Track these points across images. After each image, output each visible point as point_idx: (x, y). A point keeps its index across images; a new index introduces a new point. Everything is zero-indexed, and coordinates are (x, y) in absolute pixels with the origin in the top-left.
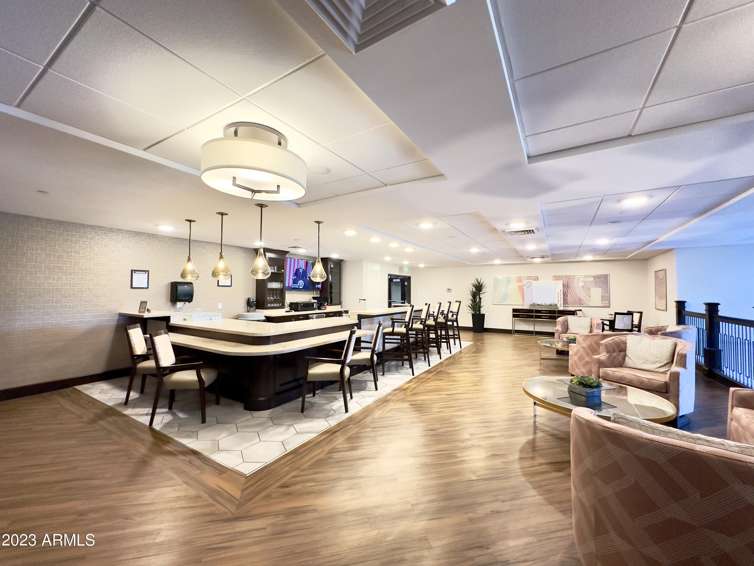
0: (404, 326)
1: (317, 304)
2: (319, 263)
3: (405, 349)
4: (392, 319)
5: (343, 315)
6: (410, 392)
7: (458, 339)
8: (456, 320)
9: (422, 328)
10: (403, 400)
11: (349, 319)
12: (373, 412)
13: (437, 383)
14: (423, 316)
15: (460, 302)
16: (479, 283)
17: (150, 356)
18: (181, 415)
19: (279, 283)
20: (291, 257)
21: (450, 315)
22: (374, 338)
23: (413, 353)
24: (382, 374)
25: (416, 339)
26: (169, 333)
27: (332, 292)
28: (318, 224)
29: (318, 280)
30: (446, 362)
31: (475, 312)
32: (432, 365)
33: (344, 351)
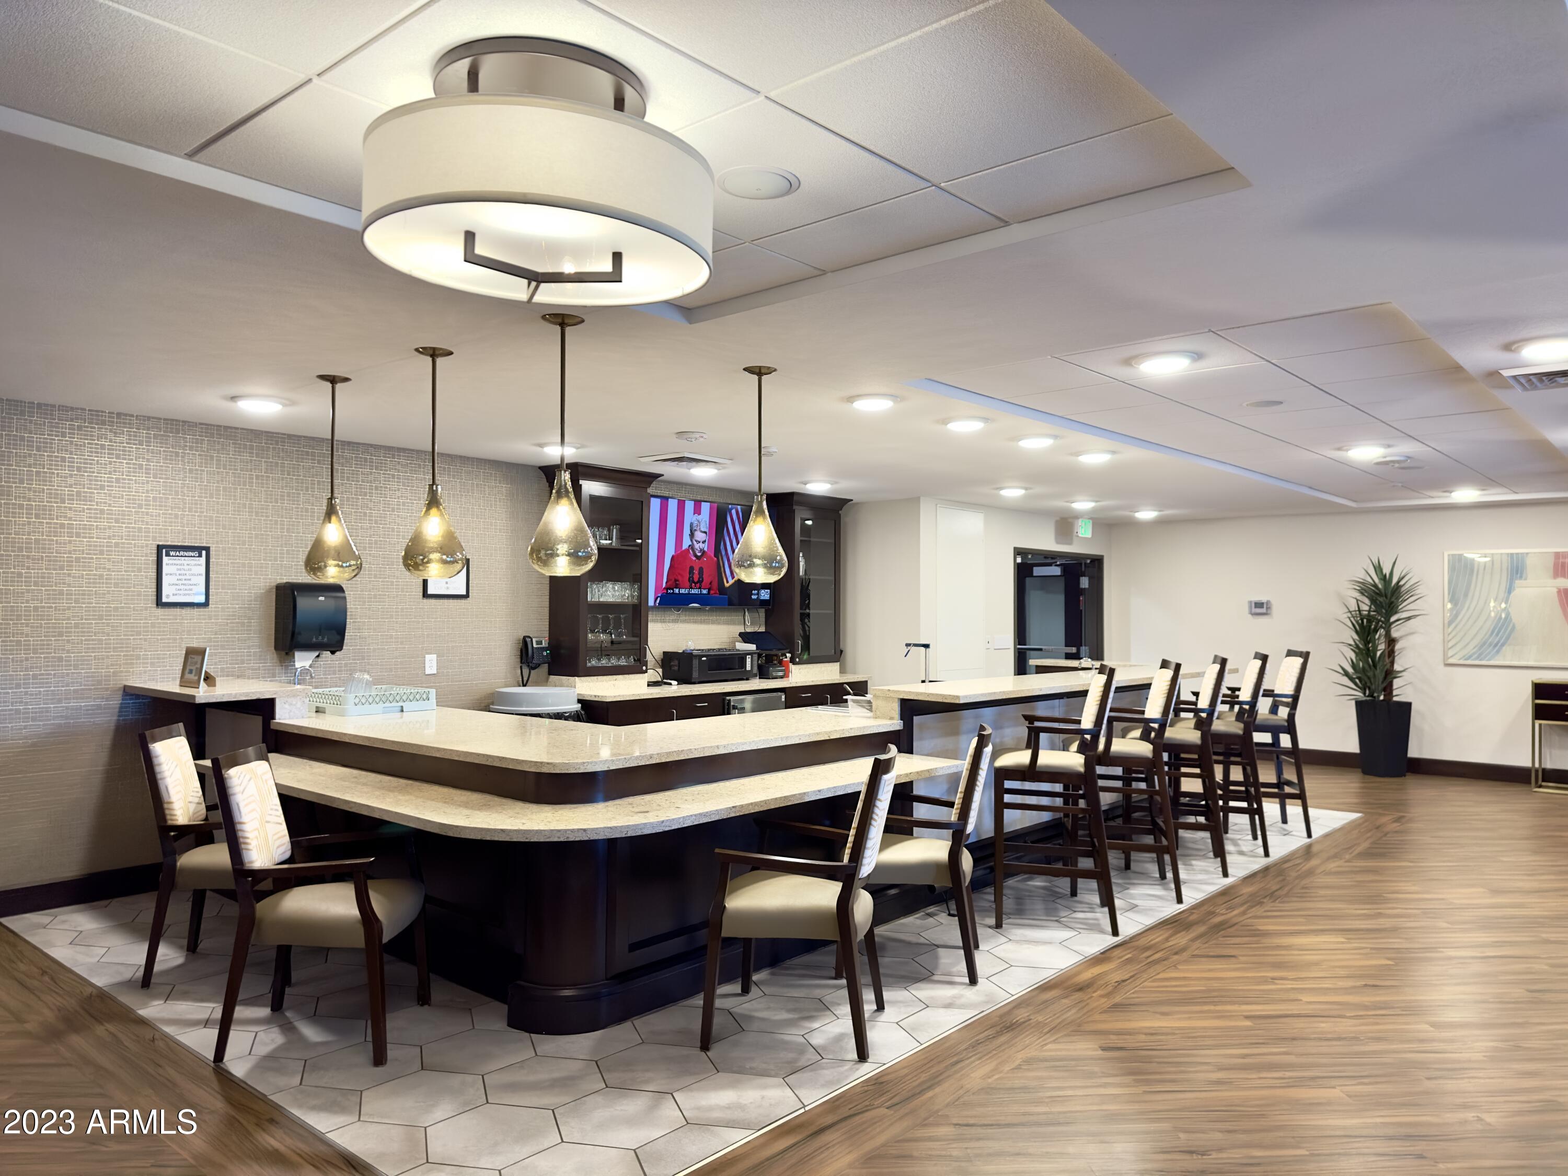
0: (1074, 746)
1: (756, 657)
2: (760, 519)
3: (1080, 833)
4: (1030, 719)
5: (846, 701)
6: (1103, 1000)
7: (1299, 802)
8: (1290, 727)
9: (1150, 755)
10: (1077, 1029)
11: (870, 714)
12: (959, 1066)
13: (1210, 970)
14: (1153, 708)
15: (1306, 656)
16: (1386, 580)
17: (215, 832)
18: (310, 1032)
19: (626, 585)
20: (666, 494)
21: (1264, 705)
22: (962, 787)
23: (1113, 847)
24: (992, 921)
25: (1127, 797)
26: (271, 756)
27: (808, 615)
28: (756, 377)
29: (759, 575)
30: (1247, 890)
31: (1371, 695)
32: (1191, 896)
33: (853, 832)
